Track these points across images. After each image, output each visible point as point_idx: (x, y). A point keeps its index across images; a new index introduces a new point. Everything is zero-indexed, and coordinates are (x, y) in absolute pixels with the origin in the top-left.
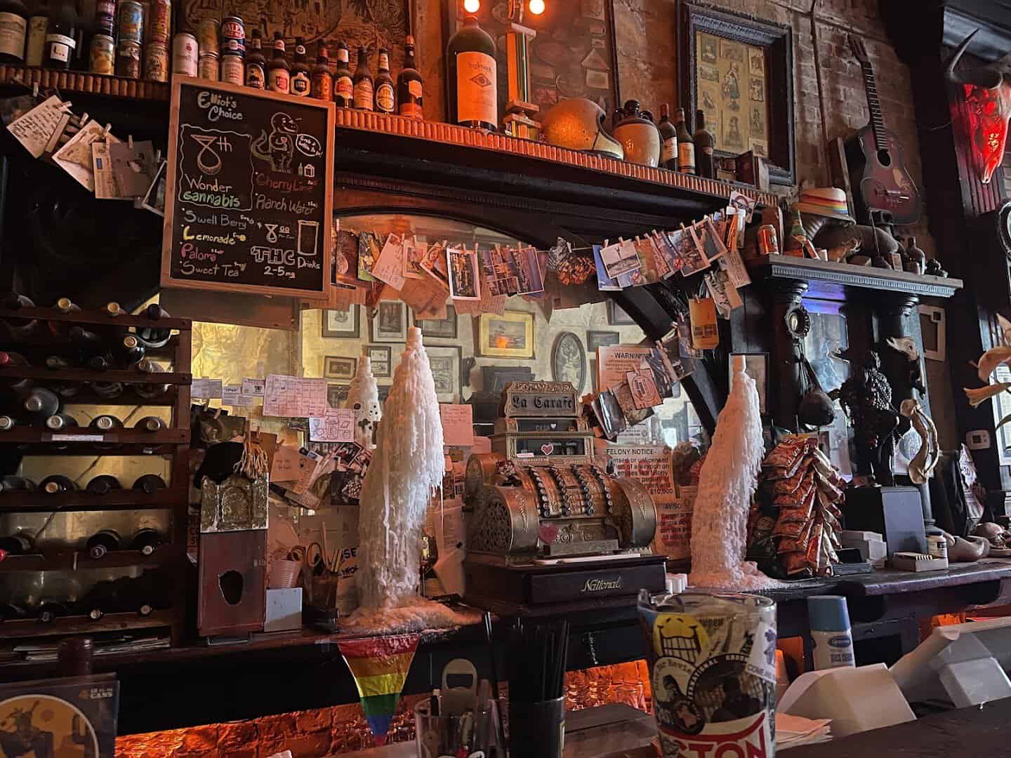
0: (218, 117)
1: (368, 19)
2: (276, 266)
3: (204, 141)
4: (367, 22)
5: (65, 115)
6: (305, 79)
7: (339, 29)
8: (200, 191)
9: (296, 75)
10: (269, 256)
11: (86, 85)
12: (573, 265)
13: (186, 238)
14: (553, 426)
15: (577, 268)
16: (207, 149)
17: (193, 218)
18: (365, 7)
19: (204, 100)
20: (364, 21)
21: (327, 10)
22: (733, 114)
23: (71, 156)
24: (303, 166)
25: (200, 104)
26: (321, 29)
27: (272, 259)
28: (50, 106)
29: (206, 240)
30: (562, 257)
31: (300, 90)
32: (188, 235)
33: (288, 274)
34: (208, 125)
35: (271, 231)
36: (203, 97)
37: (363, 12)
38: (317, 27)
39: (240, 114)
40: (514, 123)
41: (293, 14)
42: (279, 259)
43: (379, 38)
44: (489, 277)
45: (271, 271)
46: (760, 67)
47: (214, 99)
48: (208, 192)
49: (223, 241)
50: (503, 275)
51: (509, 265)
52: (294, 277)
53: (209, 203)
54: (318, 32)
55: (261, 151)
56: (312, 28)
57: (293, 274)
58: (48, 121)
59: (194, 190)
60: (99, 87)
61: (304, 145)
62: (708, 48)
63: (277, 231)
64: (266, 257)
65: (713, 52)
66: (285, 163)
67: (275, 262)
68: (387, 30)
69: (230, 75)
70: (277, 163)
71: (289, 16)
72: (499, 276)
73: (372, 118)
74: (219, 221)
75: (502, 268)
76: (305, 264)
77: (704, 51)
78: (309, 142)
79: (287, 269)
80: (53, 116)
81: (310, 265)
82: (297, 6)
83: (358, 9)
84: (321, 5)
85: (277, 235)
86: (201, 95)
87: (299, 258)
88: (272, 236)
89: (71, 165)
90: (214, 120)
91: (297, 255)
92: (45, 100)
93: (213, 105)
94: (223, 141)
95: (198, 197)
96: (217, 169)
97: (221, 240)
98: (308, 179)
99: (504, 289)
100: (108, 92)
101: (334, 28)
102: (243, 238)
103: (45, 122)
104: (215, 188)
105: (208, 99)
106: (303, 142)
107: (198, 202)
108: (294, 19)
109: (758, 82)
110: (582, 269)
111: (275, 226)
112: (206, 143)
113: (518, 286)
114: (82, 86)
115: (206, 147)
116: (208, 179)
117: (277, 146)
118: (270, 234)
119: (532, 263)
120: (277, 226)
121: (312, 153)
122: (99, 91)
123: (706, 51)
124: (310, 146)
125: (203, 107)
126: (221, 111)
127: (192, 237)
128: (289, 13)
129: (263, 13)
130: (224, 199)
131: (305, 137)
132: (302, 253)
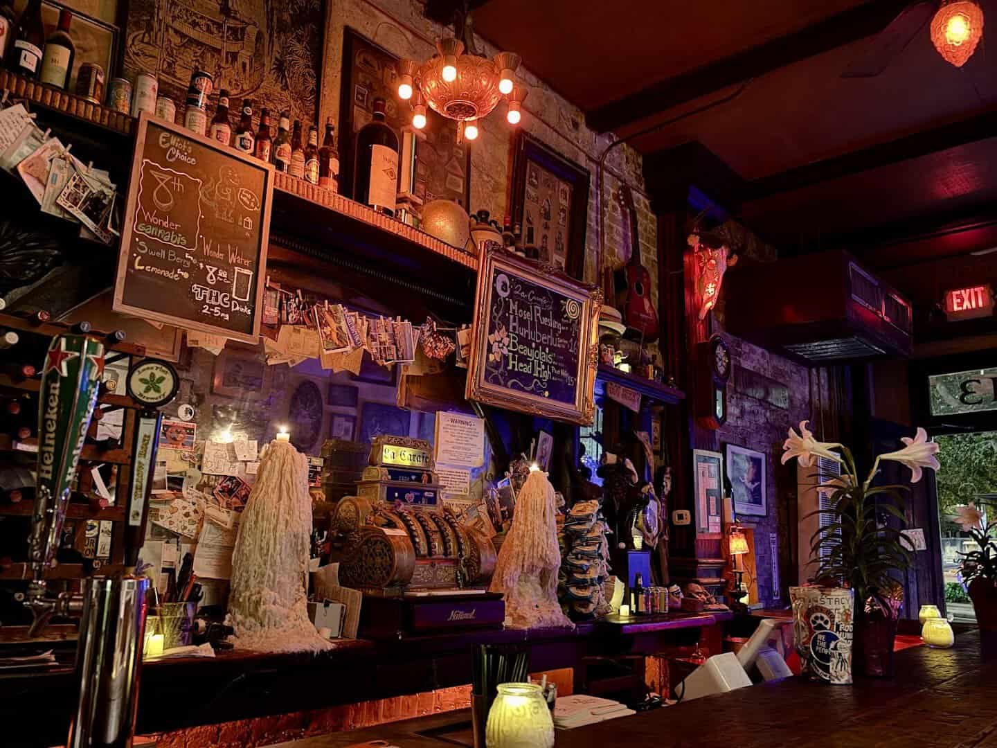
0: (174, 159)
1: (285, 88)
2: (213, 307)
3: (162, 178)
4: (285, 90)
5: (29, 126)
6: (251, 138)
7: (261, 91)
8: (153, 225)
9: (243, 133)
10: (208, 296)
11: (53, 101)
12: (436, 342)
13: (137, 267)
14: (413, 477)
15: (438, 344)
16: (162, 186)
17: (144, 249)
18: (284, 76)
19: (164, 140)
20: (282, 89)
21: (252, 71)
22: (545, 232)
23: (31, 169)
24: (243, 218)
25: (161, 143)
26: (245, 87)
27: (210, 299)
28: (15, 113)
29: (154, 272)
30: (429, 333)
31: (245, 147)
32: (139, 265)
33: (223, 315)
34: (166, 164)
35: (211, 273)
36: (164, 137)
37: (282, 79)
38: (242, 84)
39: (193, 160)
40: (403, 211)
41: (224, 68)
42: (217, 300)
43: (293, 106)
44: (373, 343)
45: (208, 310)
46: (566, 198)
47: (173, 141)
48: (160, 227)
49: (169, 275)
50: (384, 343)
51: (390, 335)
52: (227, 318)
53: (160, 238)
54: (242, 89)
55: (208, 196)
56: (238, 85)
57: (227, 316)
58: (11, 128)
59: (148, 223)
60: (66, 105)
61: (245, 199)
62: (534, 174)
63: (216, 273)
64: (205, 296)
65: (536, 179)
66: (228, 213)
67: (213, 302)
68: (300, 102)
69: (192, 123)
70: (221, 211)
71: (219, 69)
72: (381, 343)
73: (304, 187)
74: (167, 255)
75: (385, 337)
76: (238, 308)
77: (531, 176)
78: (250, 197)
79: (223, 310)
80: (16, 124)
81: (242, 310)
82: (227, 62)
83: (278, 76)
84: (248, 66)
85: (216, 276)
86: (162, 135)
87: (233, 302)
88: (211, 278)
89: (30, 178)
90: (171, 160)
91: (231, 299)
92: (10, 106)
93: (171, 146)
94: (177, 182)
95: (152, 230)
96: (169, 207)
97: (167, 274)
98: (247, 230)
99: (384, 356)
100: (74, 112)
101: (257, 89)
102: (186, 275)
103: (8, 129)
104: (166, 224)
105: (168, 140)
106: (244, 196)
107: (150, 235)
108: (223, 72)
109: (563, 211)
110: (442, 346)
111: (215, 269)
112: (162, 180)
113: (395, 355)
114: (49, 100)
115: (162, 184)
116: (161, 215)
117: (223, 195)
118: (209, 275)
119: (407, 336)
120: (216, 269)
121: (251, 208)
122: (65, 109)
123: (532, 177)
124: (250, 200)
125: (163, 146)
126: (178, 154)
127: (142, 268)
128: (220, 67)
129: (197, 61)
130: (173, 236)
131: (246, 192)
132: (236, 298)
